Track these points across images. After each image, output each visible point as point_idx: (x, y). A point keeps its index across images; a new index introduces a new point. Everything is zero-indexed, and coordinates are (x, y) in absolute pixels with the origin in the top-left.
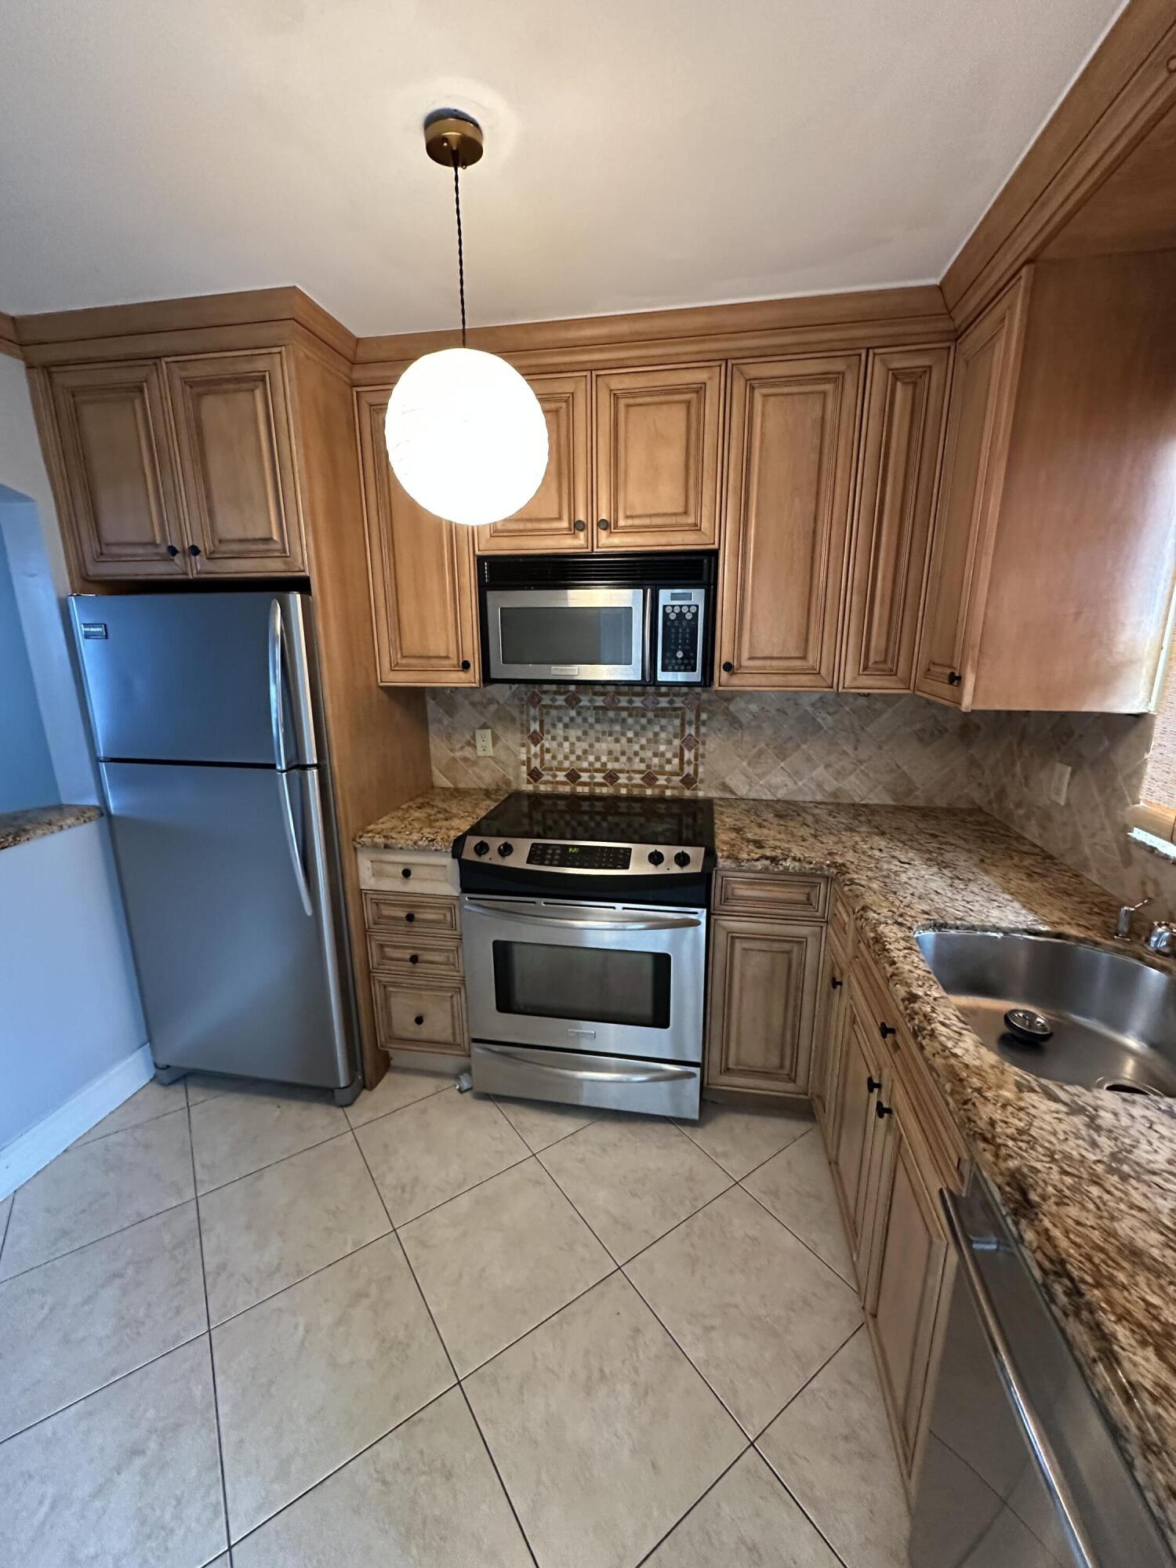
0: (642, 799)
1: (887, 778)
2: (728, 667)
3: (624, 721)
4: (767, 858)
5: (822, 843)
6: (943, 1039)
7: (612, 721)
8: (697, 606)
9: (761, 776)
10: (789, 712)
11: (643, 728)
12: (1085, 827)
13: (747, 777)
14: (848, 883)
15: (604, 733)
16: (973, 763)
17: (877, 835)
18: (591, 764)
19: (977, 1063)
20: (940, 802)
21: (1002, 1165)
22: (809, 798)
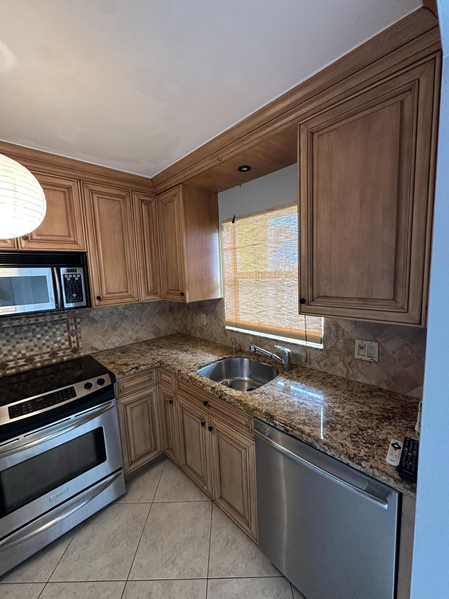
0: (51, 366)
1: (152, 329)
2: (99, 298)
3: (34, 330)
4: (134, 368)
5: (147, 357)
6: (229, 394)
7: (26, 332)
8: (80, 275)
9: (107, 340)
10: (114, 312)
11: (46, 331)
12: (213, 329)
13: (102, 341)
14: (167, 366)
15: (21, 339)
16: (175, 319)
17: (160, 348)
18: (15, 356)
19: (239, 395)
20: (169, 333)
21: (263, 412)
22: (128, 343)
